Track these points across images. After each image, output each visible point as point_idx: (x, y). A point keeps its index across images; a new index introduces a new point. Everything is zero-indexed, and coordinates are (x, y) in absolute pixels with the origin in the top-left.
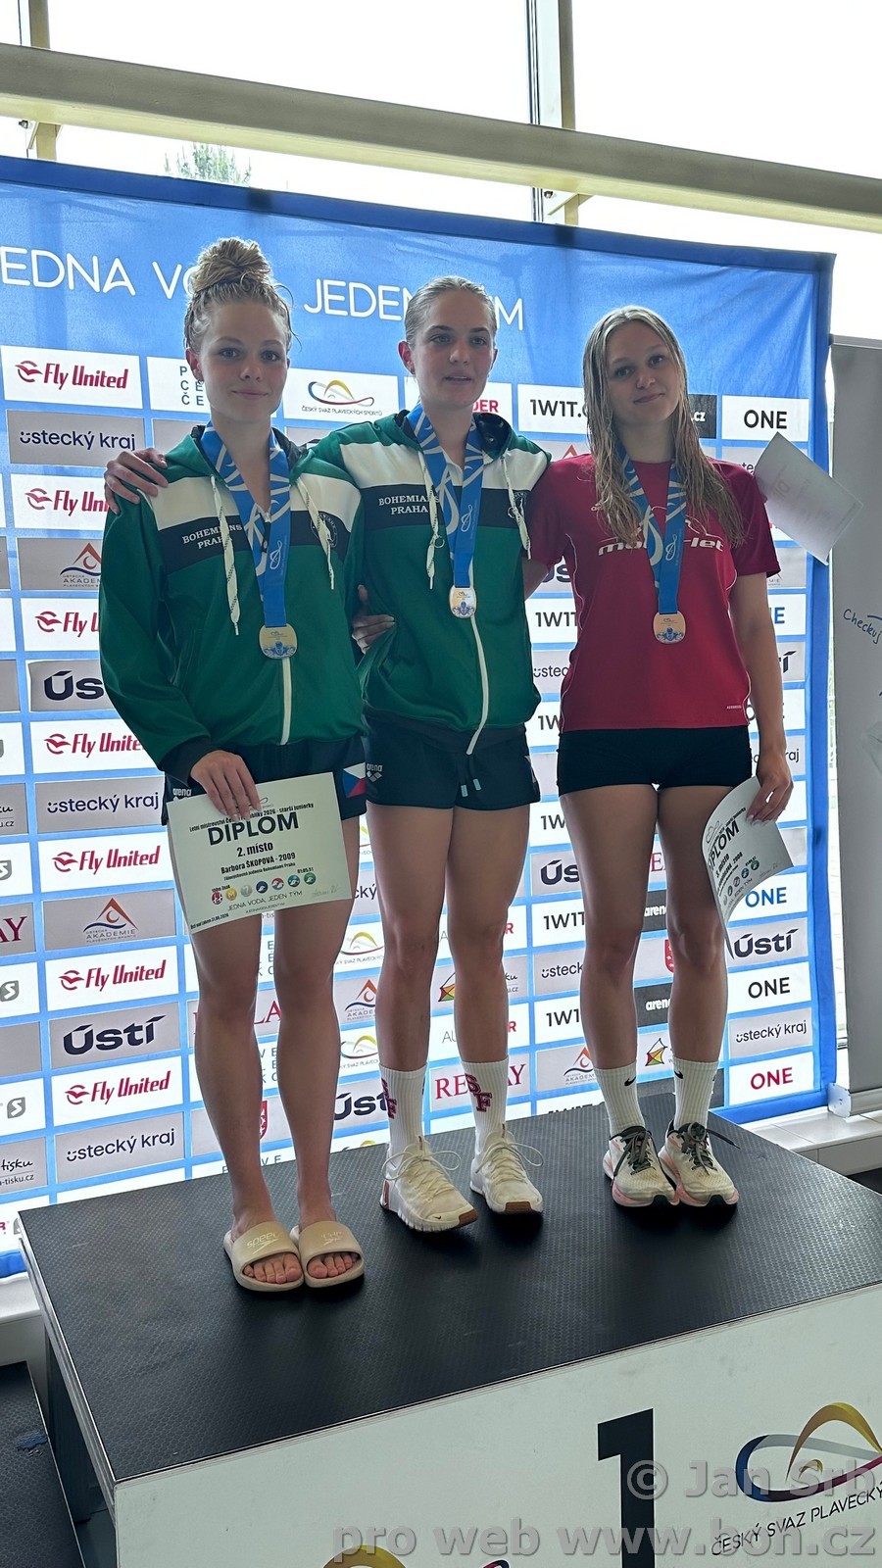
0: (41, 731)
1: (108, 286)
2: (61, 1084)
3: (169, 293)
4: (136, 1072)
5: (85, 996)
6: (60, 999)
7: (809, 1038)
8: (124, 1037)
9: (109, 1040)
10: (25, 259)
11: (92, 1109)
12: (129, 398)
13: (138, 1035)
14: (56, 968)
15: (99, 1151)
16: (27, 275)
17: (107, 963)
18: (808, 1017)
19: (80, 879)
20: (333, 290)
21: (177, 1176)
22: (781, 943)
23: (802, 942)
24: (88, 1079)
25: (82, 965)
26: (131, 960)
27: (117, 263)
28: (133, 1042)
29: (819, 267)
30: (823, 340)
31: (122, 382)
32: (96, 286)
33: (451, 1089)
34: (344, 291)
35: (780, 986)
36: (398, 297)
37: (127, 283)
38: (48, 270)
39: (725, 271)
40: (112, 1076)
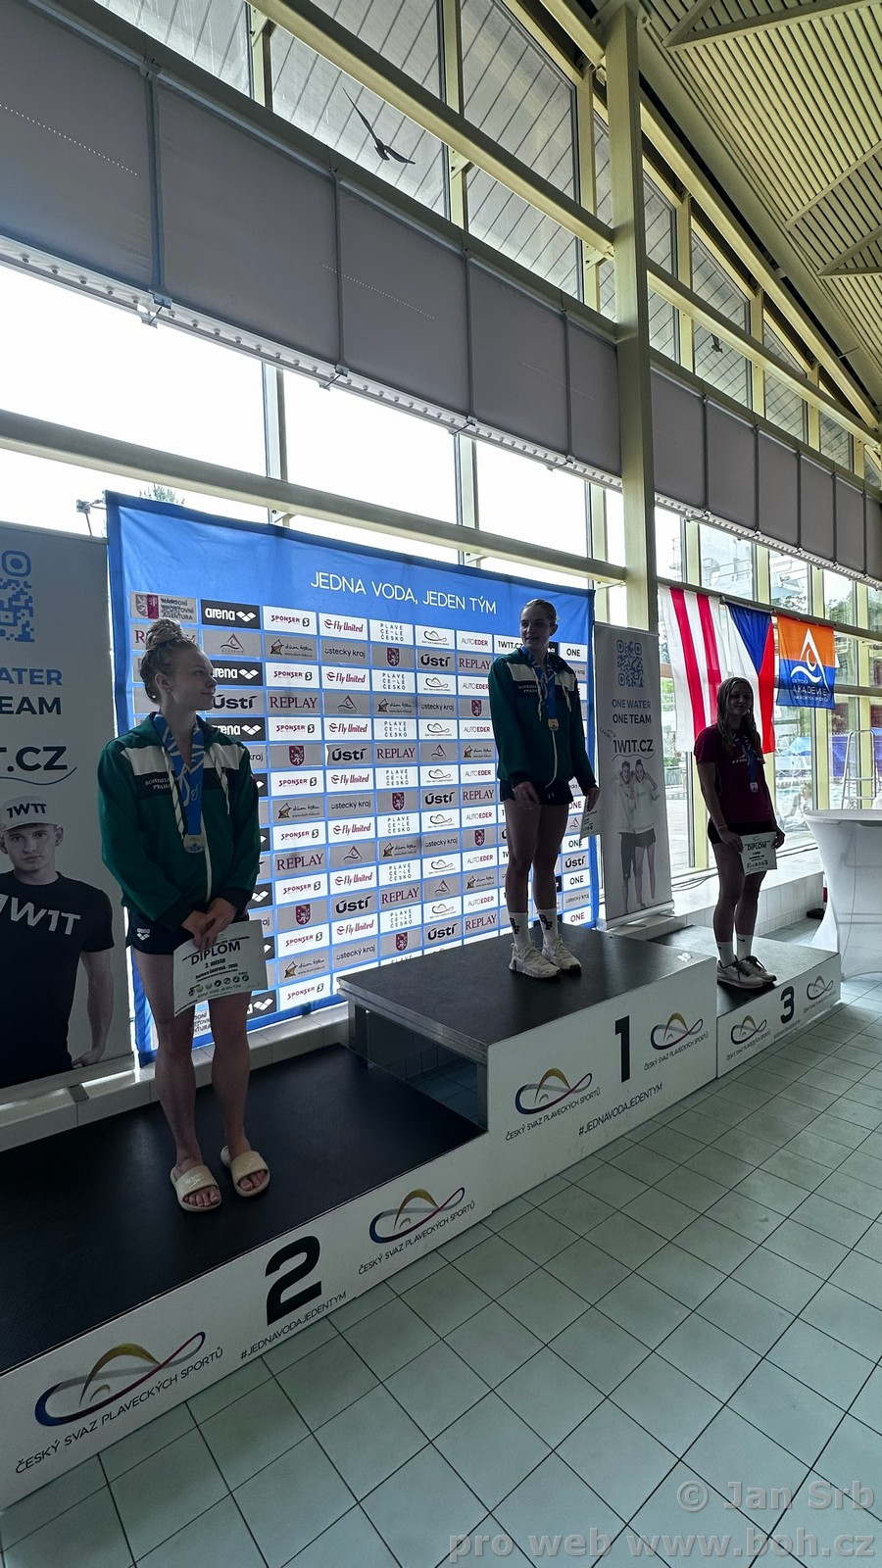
0: (330, 773)
1: (357, 590)
2: (336, 925)
3: (377, 594)
4: (362, 920)
5: (344, 888)
6: (335, 890)
7: (589, 901)
8: (357, 905)
9: (352, 907)
10: (328, 578)
11: (346, 937)
12: (363, 636)
13: (363, 904)
14: (334, 876)
15: (348, 955)
16: (328, 584)
17: (352, 873)
18: (589, 892)
19: (343, 837)
20: (433, 595)
21: (375, 965)
22: (580, 862)
23: (587, 860)
24: (344, 923)
25: (343, 874)
26: (361, 872)
27: (360, 581)
28: (361, 908)
29: (590, 594)
30: (592, 621)
31: (361, 630)
32: (352, 590)
33: (471, 926)
34: (436, 596)
35: (580, 880)
36: (454, 599)
37: (363, 589)
38: (336, 584)
39: (558, 596)
40: (353, 922)
